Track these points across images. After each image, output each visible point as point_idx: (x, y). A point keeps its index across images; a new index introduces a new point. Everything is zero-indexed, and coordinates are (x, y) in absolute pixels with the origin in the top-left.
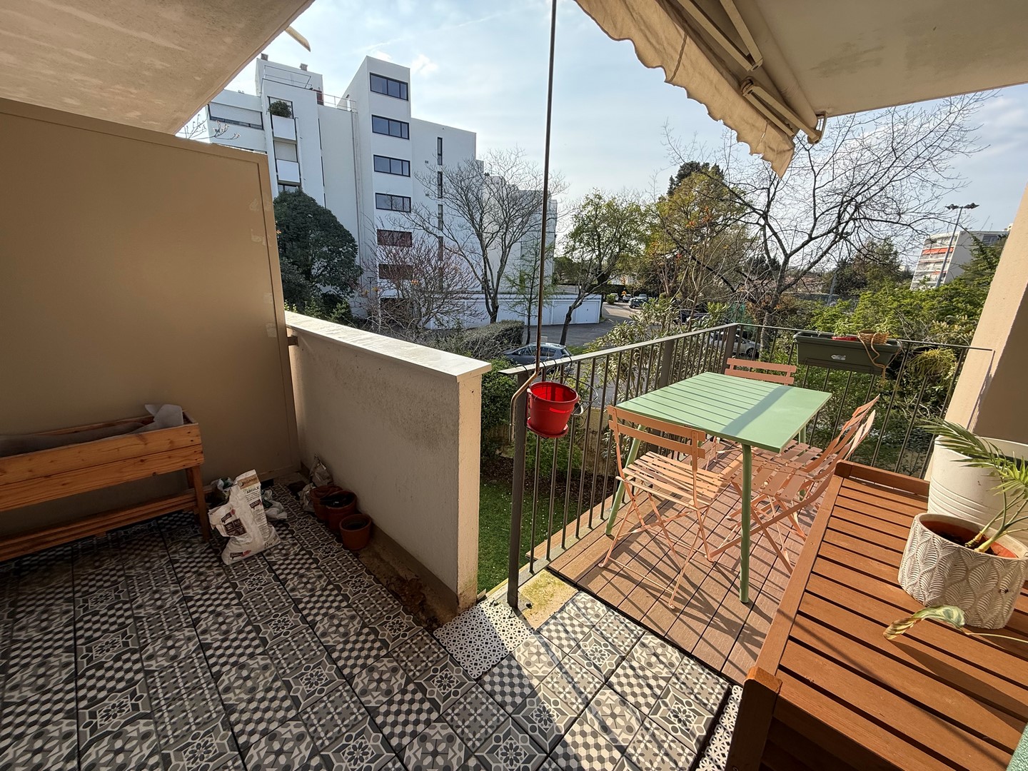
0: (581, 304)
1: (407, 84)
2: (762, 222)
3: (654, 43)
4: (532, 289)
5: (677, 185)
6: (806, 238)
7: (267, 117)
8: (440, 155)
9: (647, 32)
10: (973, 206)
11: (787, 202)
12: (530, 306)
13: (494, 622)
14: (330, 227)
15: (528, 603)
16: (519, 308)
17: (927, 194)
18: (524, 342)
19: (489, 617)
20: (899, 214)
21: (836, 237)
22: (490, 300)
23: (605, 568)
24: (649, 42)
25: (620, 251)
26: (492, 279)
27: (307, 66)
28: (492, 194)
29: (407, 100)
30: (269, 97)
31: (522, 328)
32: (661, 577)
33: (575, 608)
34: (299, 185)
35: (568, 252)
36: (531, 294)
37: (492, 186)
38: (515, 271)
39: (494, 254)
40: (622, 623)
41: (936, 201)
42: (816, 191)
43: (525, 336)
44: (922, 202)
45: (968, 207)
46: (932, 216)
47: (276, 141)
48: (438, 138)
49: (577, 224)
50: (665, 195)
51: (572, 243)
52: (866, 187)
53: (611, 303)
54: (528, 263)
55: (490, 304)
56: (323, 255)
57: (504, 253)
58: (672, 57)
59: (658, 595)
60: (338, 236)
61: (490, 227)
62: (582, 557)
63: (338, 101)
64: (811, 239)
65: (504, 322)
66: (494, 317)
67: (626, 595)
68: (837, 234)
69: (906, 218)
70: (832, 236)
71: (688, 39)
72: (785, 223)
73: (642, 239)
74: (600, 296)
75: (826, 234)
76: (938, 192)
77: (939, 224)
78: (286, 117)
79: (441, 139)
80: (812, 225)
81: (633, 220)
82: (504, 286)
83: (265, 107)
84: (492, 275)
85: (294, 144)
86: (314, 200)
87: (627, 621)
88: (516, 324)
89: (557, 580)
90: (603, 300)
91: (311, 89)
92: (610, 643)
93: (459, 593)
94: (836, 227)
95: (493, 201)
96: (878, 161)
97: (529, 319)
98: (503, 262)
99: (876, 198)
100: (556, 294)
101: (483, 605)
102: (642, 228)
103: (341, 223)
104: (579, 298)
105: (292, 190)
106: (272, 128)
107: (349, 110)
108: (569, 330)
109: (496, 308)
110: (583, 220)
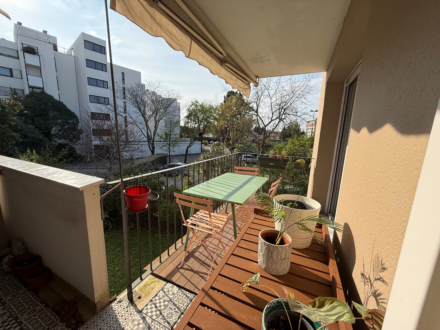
0: (192, 145)
1: (105, 47)
2: (256, 114)
3: (176, 41)
4: (170, 139)
5: (227, 99)
6: (270, 120)
7: (21, 54)
8: (123, 80)
9: (171, 36)
10: (317, 111)
11: (263, 107)
12: (169, 147)
13: (117, 313)
14: (62, 110)
15: (139, 296)
16: (164, 148)
17: (303, 107)
18: (168, 163)
19: (115, 310)
20: (297, 113)
21: (279, 120)
22: (150, 145)
23: (181, 268)
24: (173, 40)
25: (207, 124)
26: (151, 135)
27: (47, 32)
28: (149, 99)
29: (105, 54)
30: (22, 44)
31: (166, 157)
32: (206, 266)
33: (163, 293)
34: (43, 89)
35: (186, 124)
36: (170, 142)
37: (148, 95)
38: (162, 132)
39: (151, 124)
40: (185, 294)
41: (306, 109)
42: (272, 104)
43: (168, 160)
44: (302, 109)
45: (316, 111)
46: (305, 114)
47: (27, 65)
48: (122, 72)
49: (189, 113)
50: (223, 102)
51: (187, 120)
52: (287, 103)
53: (206, 144)
54: (167, 129)
55: (151, 146)
56: (59, 124)
57: (156, 124)
58: (186, 47)
59: (203, 275)
60: (68, 115)
61: (149, 113)
62: (171, 264)
63: (66, 51)
64: (272, 120)
65: (157, 154)
66: (153, 152)
67: (189, 279)
68: (280, 119)
69: (299, 114)
70: (278, 120)
71: (193, 42)
72: (263, 115)
73: (215, 119)
74: (200, 142)
75: (276, 119)
76: (306, 106)
77: (308, 116)
78: (34, 54)
79: (124, 73)
80: (272, 115)
81: (211, 112)
82: (157, 138)
83: (20, 48)
84: (151, 133)
85: (40, 68)
86: (52, 97)
87: (187, 292)
88: (163, 155)
89: (157, 279)
90: (202, 144)
91: (50, 43)
92: (177, 307)
93: (96, 302)
94: (279, 116)
95: (149, 101)
96: (289, 95)
97: (169, 152)
98: (156, 127)
99: (290, 107)
100: (181, 141)
101: (113, 304)
102: (214, 115)
103: (69, 108)
104: (191, 143)
105: (38, 91)
106: (24, 59)
107: (73, 55)
108: (188, 157)
109: (154, 148)
110: (191, 111)
